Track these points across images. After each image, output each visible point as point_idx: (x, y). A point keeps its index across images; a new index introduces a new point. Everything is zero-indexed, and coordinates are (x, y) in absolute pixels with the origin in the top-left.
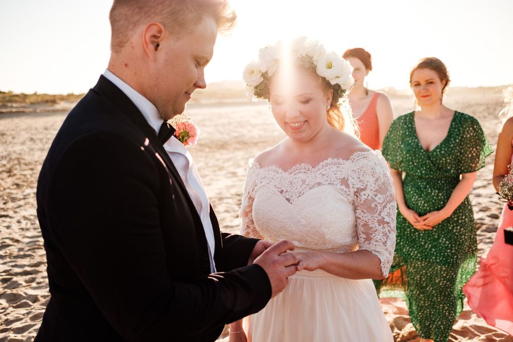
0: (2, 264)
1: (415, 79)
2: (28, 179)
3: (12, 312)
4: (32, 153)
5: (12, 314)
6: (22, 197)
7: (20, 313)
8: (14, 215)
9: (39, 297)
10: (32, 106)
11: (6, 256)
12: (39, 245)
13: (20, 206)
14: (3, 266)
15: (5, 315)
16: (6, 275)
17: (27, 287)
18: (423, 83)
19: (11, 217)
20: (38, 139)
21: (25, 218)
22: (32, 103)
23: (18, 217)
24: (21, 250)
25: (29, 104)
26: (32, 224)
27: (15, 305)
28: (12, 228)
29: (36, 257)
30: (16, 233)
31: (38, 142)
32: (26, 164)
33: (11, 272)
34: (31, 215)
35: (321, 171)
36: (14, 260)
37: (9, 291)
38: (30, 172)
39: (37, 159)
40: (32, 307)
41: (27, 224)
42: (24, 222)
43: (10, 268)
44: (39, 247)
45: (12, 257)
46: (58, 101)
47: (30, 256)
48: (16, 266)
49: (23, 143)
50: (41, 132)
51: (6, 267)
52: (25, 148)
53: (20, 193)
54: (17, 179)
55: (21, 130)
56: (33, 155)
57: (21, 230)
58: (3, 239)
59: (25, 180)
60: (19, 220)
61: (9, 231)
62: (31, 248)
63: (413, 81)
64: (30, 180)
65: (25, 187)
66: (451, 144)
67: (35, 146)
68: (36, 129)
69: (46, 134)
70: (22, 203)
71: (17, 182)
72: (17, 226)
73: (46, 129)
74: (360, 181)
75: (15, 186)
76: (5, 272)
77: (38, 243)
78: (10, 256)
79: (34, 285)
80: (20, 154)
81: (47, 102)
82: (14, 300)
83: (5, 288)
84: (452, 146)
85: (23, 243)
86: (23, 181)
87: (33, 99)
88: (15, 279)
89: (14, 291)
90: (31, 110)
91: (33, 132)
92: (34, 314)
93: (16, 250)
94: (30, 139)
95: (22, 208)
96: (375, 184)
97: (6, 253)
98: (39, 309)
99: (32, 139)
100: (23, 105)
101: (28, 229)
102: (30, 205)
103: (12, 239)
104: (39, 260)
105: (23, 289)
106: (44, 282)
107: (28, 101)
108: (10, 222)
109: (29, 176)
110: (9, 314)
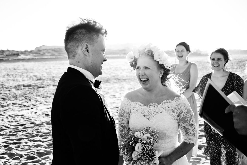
0: (3, 138)
1: (213, 57)
2: (8, 96)
3: (12, 161)
4: (8, 82)
5: (12, 162)
6: (6, 105)
7: (16, 162)
8: (4, 114)
9: (23, 155)
10: (7, 57)
11: (4, 134)
12: (19, 130)
13: (6, 110)
14: (3, 139)
15: (9, 163)
16: (5, 144)
17: (17, 150)
18: (216, 59)
19: (3, 115)
20: (11, 74)
21: (10, 116)
22: (7, 55)
23: (6, 115)
24: (10, 132)
25: (5, 55)
26: (14, 119)
27: (12, 158)
28: (4, 121)
29: (19, 136)
30: (7, 123)
31: (11, 76)
32: (6, 88)
33: (8, 142)
34: (13, 115)
35: (162, 106)
36: (8, 137)
37: (9, 152)
38: (9, 92)
39: (11, 86)
40: (21, 160)
41: (11, 119)
42: (10, 118)
43: (7, 140)
44: (19, 131)
45: (7, 135)
46: (20, 54)
47: (15, 135)
48: (9, 140)
49: (4, 77)
50: (12, 71)
51: (5, 140)
52: (5, 79)
53: (5, 103)
54: (2, 95)
55: (2, 70)
56: (9, 83)
57: (9, 122)
58: (1, 126)
59: (7, 96)
60: (7, 117)
61: (3, 122)
62: (15, 131)
63: (212, 58)
64: (9, 96)
65: (7, 100)
66: (227, 89)
67: (10, 78)
68: (10, 69)
69: (15, 72)
70: (7, 108)
71: (3, 97)
72: (7, 120)
73: (15, 69)
74: (180, 110)
75: (2, 99)
76: (5, 142)
77: (18, 129)
78: (6, 134)
79: (20, 149)
80: (3, 82)
81: (14, 55)
82: (11, 156)
83: (6, 150)
84: (228, 89)
85: (11, 128)
86: (6, 97)
87: (7, 53)
88: (10, 146)
89: (11, 152)
90: (6, 59)
91: (9, 71)
92: (23, 163)
93: (8, 132)
94: (7, 75)
95: (7, 111)
96: (186, 110)
97: (4, 133)
98: (24, 161)
99: (8, 75)
100: (2, 56)
101: (12, 122)
102: (11, 110)
103: (5, 126)
104: (20, 137)
105: (15, 151)
106: (24, 148)
107: (4, 54)
108: (3, 118)
109: (8, 94)
110: (10, 162)
